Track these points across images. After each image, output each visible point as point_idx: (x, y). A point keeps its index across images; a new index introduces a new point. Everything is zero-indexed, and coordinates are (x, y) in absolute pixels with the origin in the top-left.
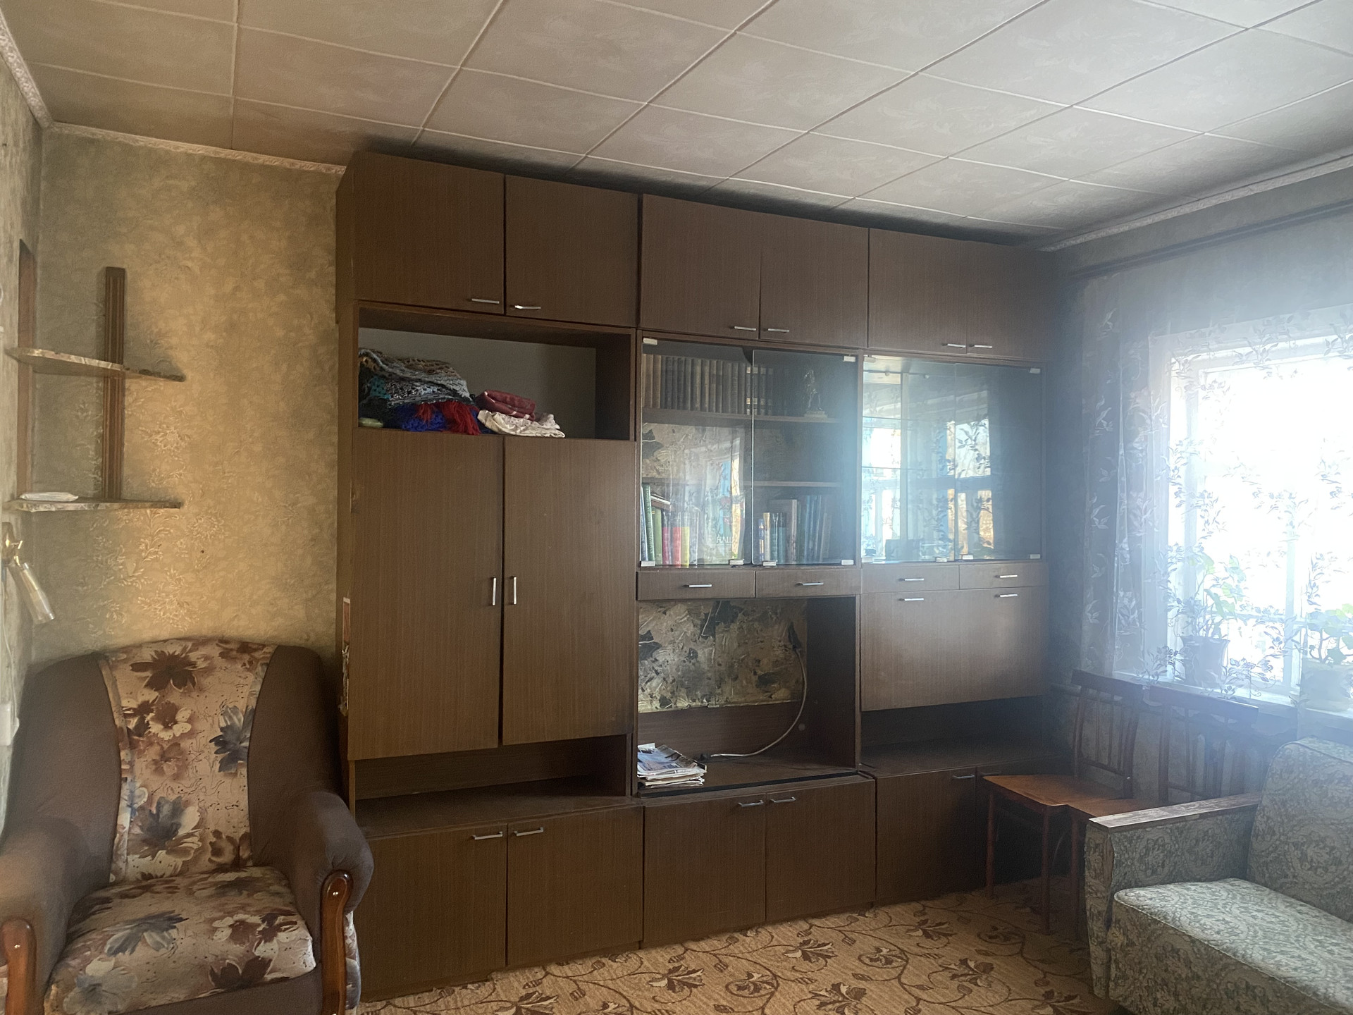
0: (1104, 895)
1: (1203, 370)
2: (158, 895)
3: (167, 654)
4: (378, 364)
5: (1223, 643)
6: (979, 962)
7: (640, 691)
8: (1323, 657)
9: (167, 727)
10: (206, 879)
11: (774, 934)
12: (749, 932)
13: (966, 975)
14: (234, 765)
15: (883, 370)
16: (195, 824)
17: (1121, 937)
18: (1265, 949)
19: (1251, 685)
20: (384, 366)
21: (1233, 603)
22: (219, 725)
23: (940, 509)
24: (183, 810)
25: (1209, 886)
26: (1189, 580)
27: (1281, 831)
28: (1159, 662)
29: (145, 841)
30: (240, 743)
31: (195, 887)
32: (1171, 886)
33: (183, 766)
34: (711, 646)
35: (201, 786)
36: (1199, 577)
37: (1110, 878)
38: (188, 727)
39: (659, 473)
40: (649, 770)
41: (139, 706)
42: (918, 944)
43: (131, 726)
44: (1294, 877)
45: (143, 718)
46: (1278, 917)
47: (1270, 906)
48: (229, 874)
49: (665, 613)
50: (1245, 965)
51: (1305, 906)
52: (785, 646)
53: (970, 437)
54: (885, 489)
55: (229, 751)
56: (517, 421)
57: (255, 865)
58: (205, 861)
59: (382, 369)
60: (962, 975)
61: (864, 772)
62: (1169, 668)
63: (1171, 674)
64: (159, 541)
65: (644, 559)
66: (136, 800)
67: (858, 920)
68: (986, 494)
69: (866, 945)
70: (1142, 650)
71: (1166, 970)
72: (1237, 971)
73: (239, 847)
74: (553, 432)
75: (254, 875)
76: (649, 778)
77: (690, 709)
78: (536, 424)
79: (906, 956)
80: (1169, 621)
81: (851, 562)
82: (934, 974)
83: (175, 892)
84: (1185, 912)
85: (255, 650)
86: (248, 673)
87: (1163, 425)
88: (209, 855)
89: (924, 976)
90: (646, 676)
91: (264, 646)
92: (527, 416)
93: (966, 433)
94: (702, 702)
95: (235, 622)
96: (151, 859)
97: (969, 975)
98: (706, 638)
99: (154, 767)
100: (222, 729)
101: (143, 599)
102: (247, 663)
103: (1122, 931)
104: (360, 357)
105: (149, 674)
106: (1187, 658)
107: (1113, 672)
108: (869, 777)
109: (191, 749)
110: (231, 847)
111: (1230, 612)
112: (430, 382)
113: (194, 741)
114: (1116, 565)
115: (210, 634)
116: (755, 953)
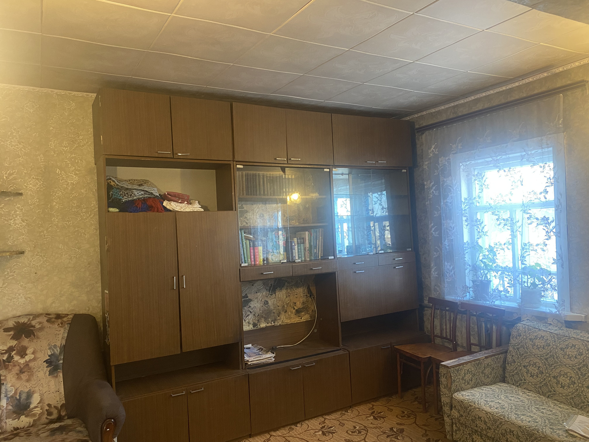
0: (448, 395)
1: (473, 168)
2: (22, 437)
3: (21, 322)
4: (116, 183)
5: (489, 282)
6: (398, 428)
7: (244, 321)
8: (529, 285)
9: (22, 357)
10: (45, 427)
11: (309, 425)
12: (298, 425)
13: (393, 435)
14: (55, 372)
15: (341, 173)
16: (38, 402)
17: (457, 413)
18: (516, 414)
19: (501, 299)
20: (118, 184)
21: (491, 265)
22: (48, 354)
23: (368, 231)
24: (32, 396)
25: (491, 387)
26: (473, 257)
27: (518, 361)
28: (463, 292)
29: (14, 412)
30: (59, 361)
31: (40, 432)
32: (476, 389)
33: (31, 375)
34: (274, 298)
35: (41, 383)
36: (477, 255)
37: (451, 388)
38: (33, 356)
39: (247, 223)
40: (250, 357)
41: (8, 348)
42: (371, 423)
43: (5, 358)
44: (525, 380)
45: (10, 354)
46: (519, 399)
47: (516, 394)
48: (56, 424)
49: (253, 285)
50: (508, 421)
51: (530, 392)
52: (306, 295)
53: (378, 200)
54: (344, 223)
55: (53, 365)
56: (181, 205)
57: (68, 418)
58: (44, 419)
59: (117, 185)
60: (391, 435)
61: (343, 349)
62: (468, 294)
63: (468, 297)
64: (14, 270)
65: (242, 263)
66: (8, 393)
67: (345, 414)
68: (387, 223)
69: (349, 425)
70: (456, 287)
71: (476, 426)
72: (506, 424)
73: (60, 411)
74: (198, 209)
75: (68, 423)
76: (250, 361)
77: (266, 327)
78: (190, 206)
79: (367, 429)
80: (466, 274)
81: (333, 257)
82: (379, 436)
83: (31, 435)
84: (482, 400)
85: (64, 317)
86: (60, 329)
87: (459, 192)
88: (45, 416)
89: (375, 438)
90: (246, 314)
91: (68, 315)
92: (186, 202)
93: (377, 198)
94: (272, 324)
95: (54, 305)
96: (18, 420)
97: (395, 435)
98: (272, 295)
99: (17, 377)
100: (49, 356)
101: (8, 297)
102: (60, 324)
103: (457, 411)
104: (107, 180)
105: (12, 333)
106: (475, 290)
107: (445, 297)
108: (346, 351)
109: (34, 367)
110: (56, 411)
111: (491, 269)
112: (140, 190)
113: (36, 362)
114: (443, 251)
115: (41, 311)
116: (301, 434)
